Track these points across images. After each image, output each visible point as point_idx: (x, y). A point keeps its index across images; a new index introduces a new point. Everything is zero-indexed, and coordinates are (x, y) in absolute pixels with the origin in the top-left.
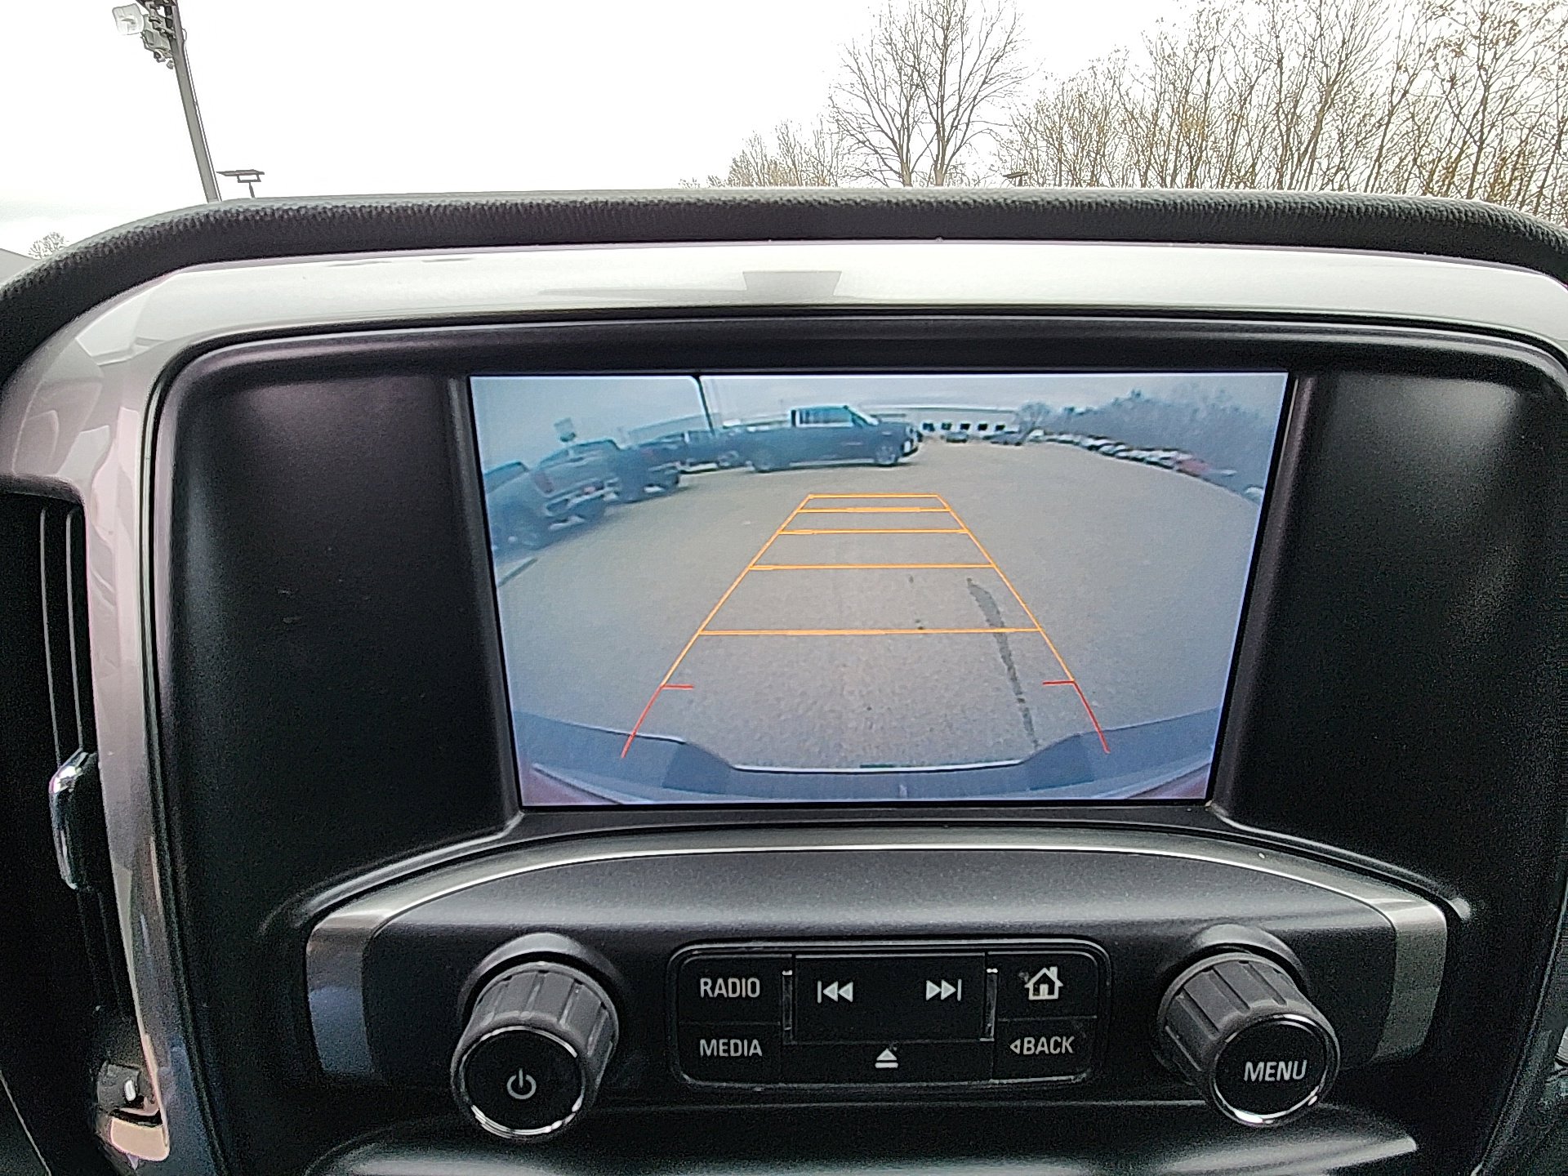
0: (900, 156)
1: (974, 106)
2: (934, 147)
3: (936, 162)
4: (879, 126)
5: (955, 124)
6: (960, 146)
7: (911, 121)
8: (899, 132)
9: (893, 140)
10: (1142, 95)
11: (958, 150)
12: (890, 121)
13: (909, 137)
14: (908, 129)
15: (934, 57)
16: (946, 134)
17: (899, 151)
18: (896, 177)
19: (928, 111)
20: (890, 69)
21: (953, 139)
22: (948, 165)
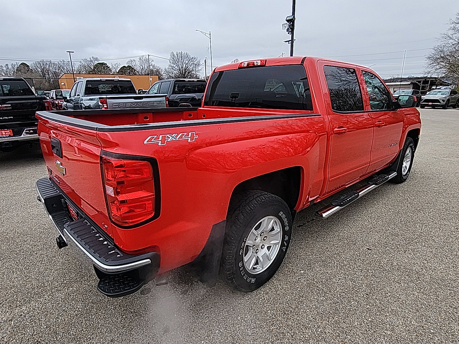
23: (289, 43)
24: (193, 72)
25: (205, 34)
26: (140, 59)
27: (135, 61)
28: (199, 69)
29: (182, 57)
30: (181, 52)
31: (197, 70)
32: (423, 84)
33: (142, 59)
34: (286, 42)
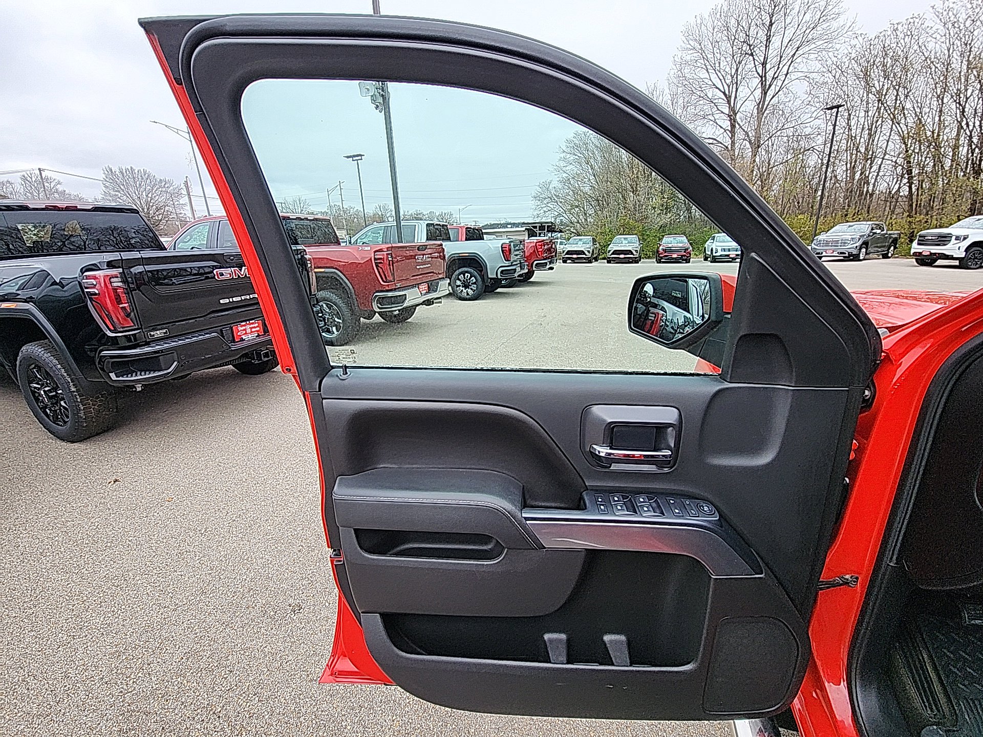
0: (729, 102)
1: (792, 62)
2: (758, 93)
3: (758, 105)
4: (714, 85)
5: (775, 76)
6: (779, 91)
7: (739, 77)
8: (729, 87)
9: (724, 93)
10: (936, 46)
11: (777, 93)
12: (723, 81)
13: (737, 89)
14: (737, 83)
15: (761, 32)
16: (768, 83)
17: (728, 98)
18: (725, 117)
19: (754, 69)
20: (725, 46)
21: (773, 87)
22: (768, 105)
23: (353, 160)
24: (167, 208)
25: (176, 131)
26: (24, 178)
27: (11, 184)
28: (181, 203)
29: (134, 178)
30: (131, 168)
31: (176, 204)
32: (539, 230)
33: (29, 179)
34: (348, 157)
